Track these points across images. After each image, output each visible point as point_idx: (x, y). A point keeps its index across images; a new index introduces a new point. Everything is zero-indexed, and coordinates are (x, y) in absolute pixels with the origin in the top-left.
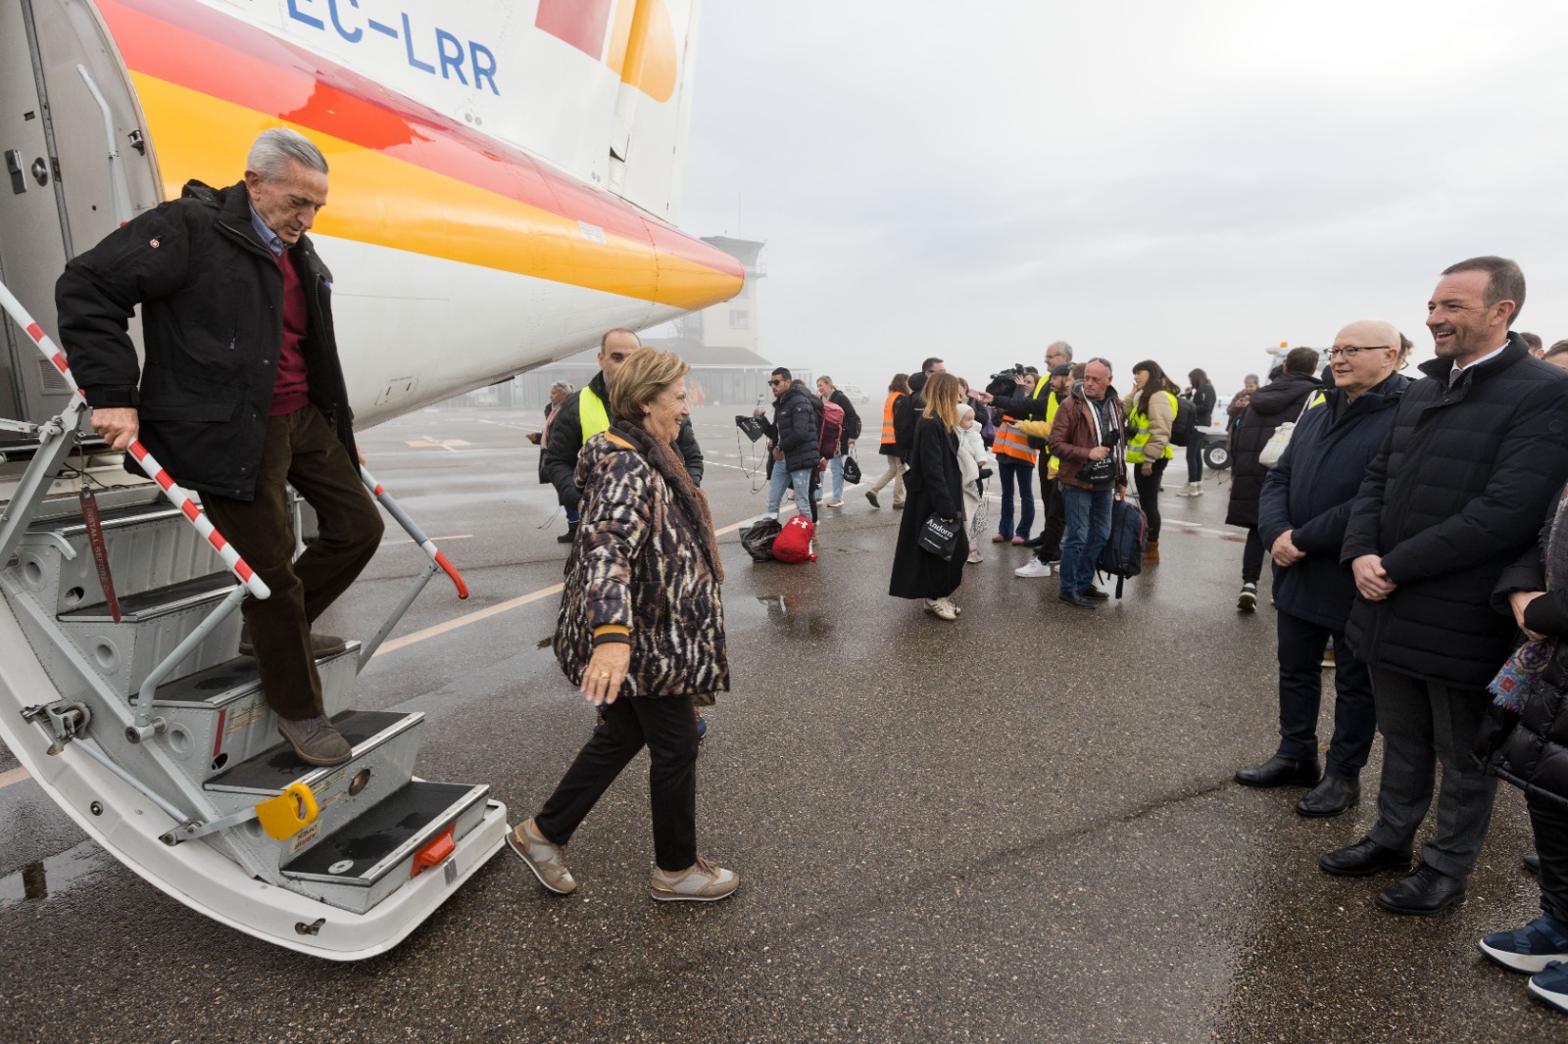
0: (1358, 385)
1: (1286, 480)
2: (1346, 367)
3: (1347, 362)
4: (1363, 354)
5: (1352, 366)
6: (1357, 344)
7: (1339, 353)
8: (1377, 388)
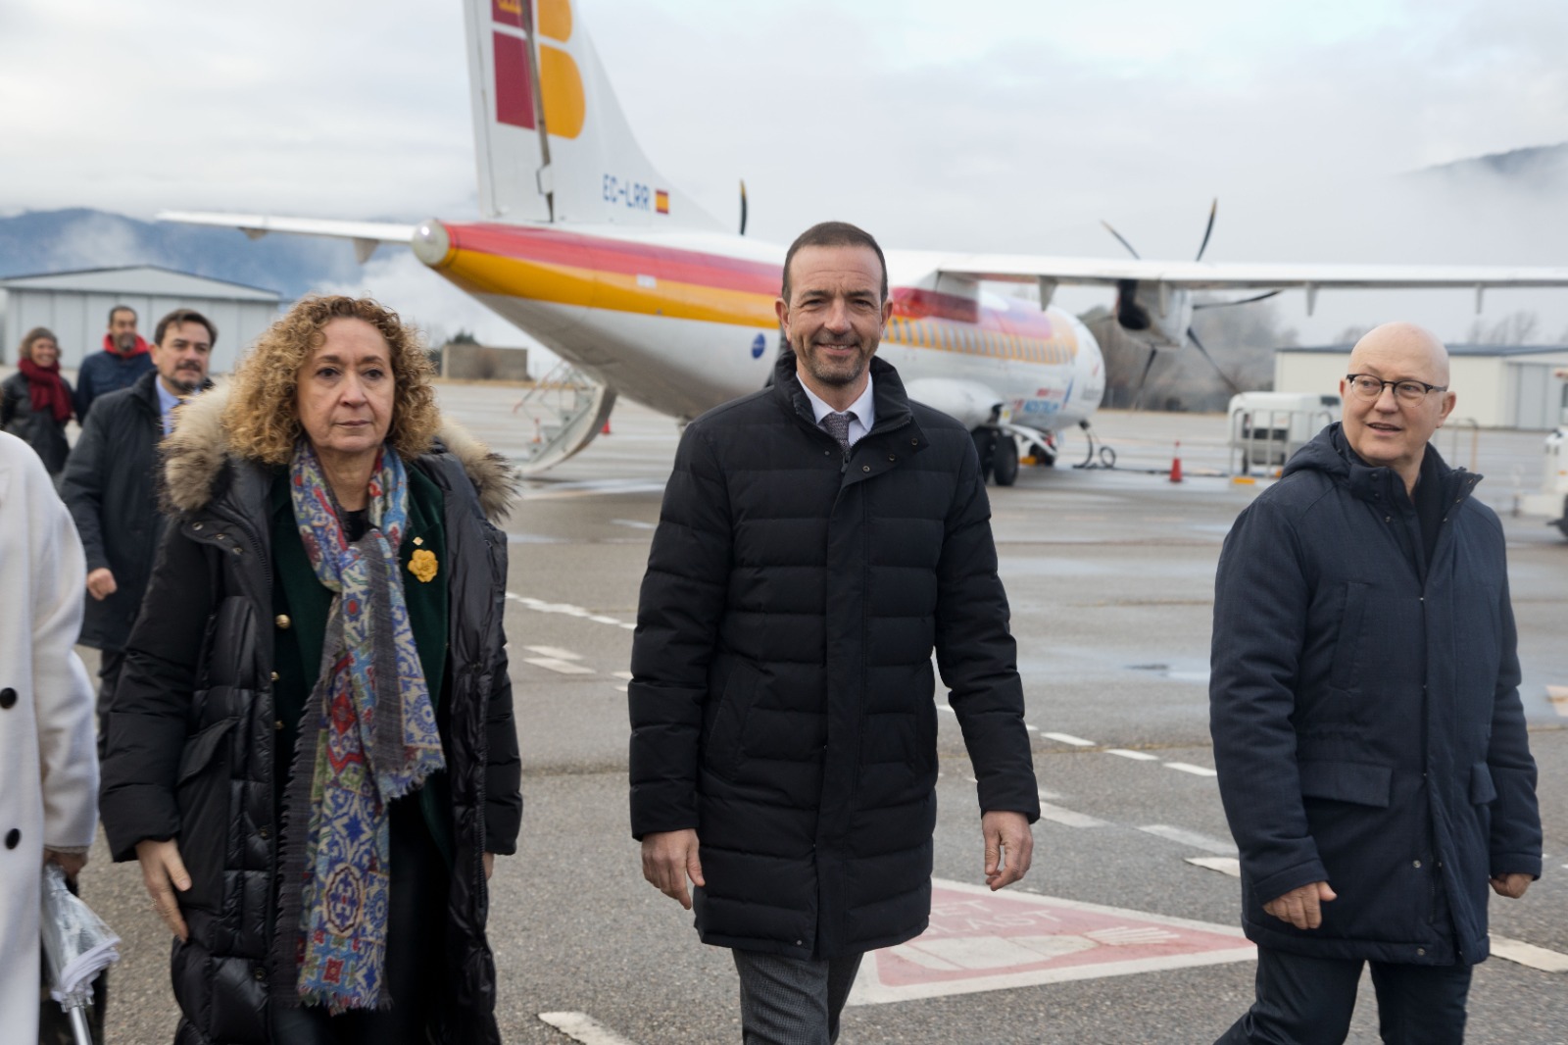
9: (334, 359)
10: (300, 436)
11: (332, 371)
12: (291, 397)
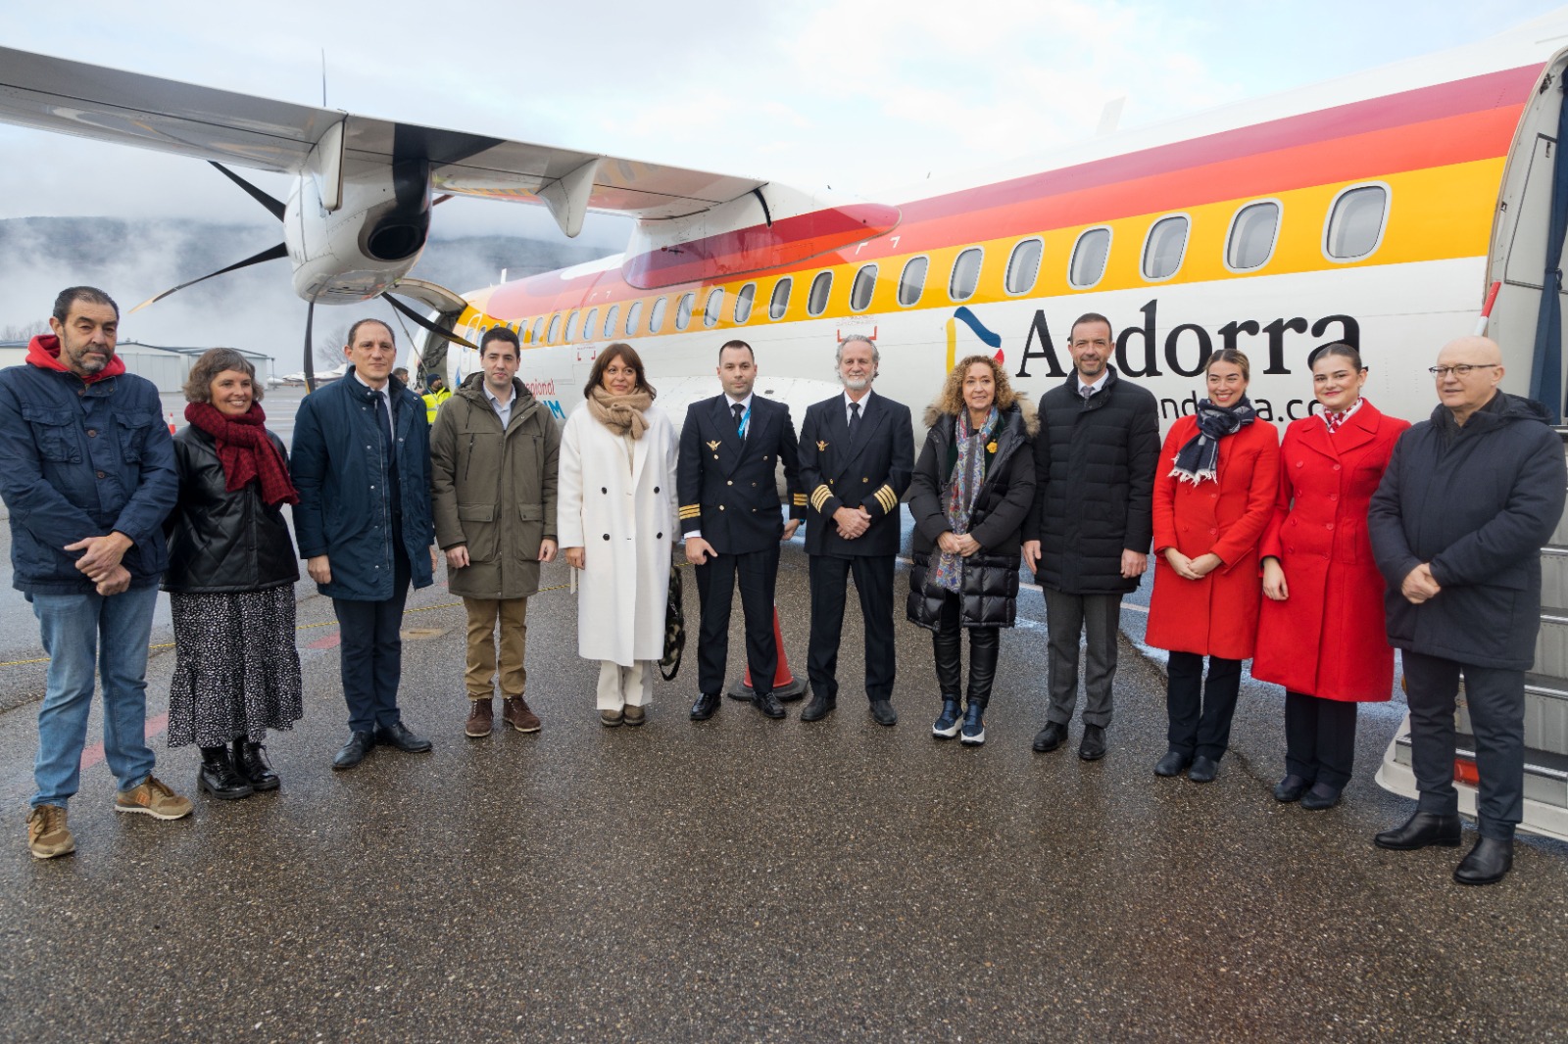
0: (1469, 405)
1: (1397, 510)
2: (1457, 386)
3: (1459, 380)
4: (1474, 372)
5: (1463, 385)
6: (1469, 362)
7: (1450, 371)
8: (1488, 407)
9: (972, 377)
10: (963, 405)
11: (972, 381)
12: (960, 391)
